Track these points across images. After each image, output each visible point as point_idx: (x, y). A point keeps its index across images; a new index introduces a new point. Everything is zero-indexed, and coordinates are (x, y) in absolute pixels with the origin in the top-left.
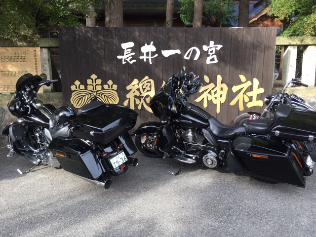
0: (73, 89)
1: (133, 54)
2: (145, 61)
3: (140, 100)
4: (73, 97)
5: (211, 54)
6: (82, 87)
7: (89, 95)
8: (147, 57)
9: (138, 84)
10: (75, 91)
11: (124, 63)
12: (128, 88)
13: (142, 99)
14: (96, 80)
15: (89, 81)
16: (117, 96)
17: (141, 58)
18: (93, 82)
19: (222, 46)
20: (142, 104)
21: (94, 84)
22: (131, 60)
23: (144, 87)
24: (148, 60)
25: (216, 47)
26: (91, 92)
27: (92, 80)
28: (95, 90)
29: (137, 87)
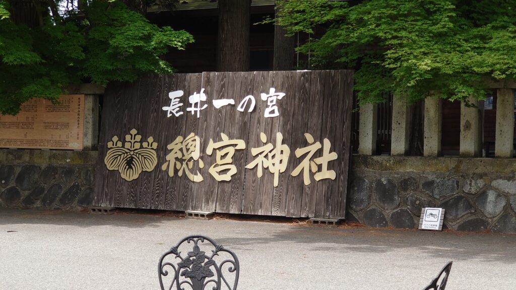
0: (109, 147)
1: (181, 104)
2: (193, 113)
3: (182, 164)
4: (108, 155)
5: (271, 104)
6: (120, 144)
7: (126, 155)
8: (196, 109)
9: (182, 143)
10: (112, 148)
11: (169, 115)
12: (169, 147)
13: (184, 163)
14: (135, 135)
15: (128, 137)
16: (155, 156)
17: (188, 109)
18: (131, 139)
19: (284, 94)
20: (184, 168)
21: (133, 141)
22: (177, 112)
23: (188, 147)
24: (196, 112)
25: (277, 96)
26: (127, 151)
27: (131, 135)
28: (133, 149)
29: (180, 146)
